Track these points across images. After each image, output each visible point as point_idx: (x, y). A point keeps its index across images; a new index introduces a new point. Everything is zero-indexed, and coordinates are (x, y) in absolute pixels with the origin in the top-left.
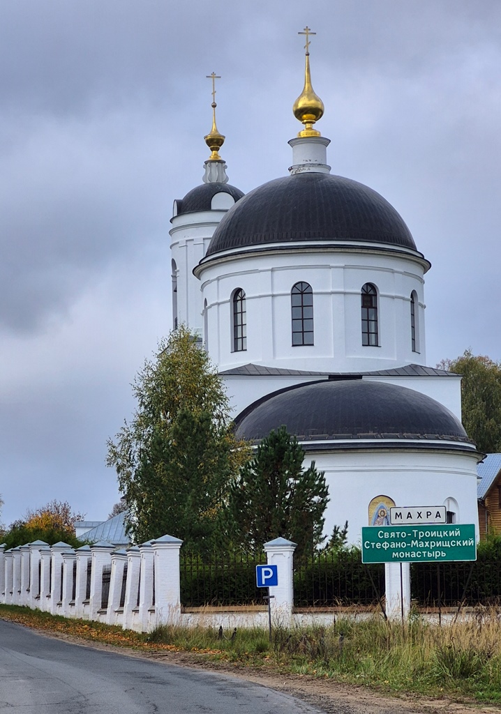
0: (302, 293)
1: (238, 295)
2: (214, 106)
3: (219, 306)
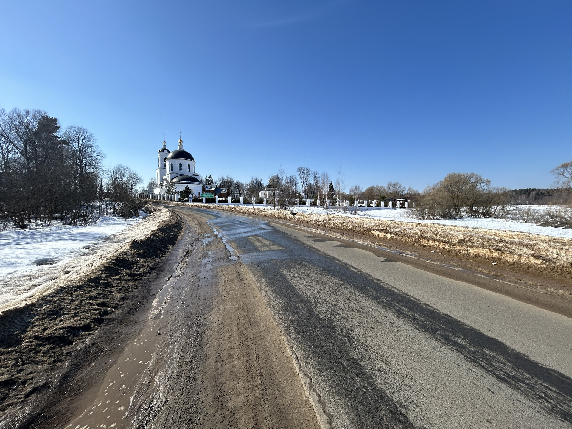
3: (169, 165)
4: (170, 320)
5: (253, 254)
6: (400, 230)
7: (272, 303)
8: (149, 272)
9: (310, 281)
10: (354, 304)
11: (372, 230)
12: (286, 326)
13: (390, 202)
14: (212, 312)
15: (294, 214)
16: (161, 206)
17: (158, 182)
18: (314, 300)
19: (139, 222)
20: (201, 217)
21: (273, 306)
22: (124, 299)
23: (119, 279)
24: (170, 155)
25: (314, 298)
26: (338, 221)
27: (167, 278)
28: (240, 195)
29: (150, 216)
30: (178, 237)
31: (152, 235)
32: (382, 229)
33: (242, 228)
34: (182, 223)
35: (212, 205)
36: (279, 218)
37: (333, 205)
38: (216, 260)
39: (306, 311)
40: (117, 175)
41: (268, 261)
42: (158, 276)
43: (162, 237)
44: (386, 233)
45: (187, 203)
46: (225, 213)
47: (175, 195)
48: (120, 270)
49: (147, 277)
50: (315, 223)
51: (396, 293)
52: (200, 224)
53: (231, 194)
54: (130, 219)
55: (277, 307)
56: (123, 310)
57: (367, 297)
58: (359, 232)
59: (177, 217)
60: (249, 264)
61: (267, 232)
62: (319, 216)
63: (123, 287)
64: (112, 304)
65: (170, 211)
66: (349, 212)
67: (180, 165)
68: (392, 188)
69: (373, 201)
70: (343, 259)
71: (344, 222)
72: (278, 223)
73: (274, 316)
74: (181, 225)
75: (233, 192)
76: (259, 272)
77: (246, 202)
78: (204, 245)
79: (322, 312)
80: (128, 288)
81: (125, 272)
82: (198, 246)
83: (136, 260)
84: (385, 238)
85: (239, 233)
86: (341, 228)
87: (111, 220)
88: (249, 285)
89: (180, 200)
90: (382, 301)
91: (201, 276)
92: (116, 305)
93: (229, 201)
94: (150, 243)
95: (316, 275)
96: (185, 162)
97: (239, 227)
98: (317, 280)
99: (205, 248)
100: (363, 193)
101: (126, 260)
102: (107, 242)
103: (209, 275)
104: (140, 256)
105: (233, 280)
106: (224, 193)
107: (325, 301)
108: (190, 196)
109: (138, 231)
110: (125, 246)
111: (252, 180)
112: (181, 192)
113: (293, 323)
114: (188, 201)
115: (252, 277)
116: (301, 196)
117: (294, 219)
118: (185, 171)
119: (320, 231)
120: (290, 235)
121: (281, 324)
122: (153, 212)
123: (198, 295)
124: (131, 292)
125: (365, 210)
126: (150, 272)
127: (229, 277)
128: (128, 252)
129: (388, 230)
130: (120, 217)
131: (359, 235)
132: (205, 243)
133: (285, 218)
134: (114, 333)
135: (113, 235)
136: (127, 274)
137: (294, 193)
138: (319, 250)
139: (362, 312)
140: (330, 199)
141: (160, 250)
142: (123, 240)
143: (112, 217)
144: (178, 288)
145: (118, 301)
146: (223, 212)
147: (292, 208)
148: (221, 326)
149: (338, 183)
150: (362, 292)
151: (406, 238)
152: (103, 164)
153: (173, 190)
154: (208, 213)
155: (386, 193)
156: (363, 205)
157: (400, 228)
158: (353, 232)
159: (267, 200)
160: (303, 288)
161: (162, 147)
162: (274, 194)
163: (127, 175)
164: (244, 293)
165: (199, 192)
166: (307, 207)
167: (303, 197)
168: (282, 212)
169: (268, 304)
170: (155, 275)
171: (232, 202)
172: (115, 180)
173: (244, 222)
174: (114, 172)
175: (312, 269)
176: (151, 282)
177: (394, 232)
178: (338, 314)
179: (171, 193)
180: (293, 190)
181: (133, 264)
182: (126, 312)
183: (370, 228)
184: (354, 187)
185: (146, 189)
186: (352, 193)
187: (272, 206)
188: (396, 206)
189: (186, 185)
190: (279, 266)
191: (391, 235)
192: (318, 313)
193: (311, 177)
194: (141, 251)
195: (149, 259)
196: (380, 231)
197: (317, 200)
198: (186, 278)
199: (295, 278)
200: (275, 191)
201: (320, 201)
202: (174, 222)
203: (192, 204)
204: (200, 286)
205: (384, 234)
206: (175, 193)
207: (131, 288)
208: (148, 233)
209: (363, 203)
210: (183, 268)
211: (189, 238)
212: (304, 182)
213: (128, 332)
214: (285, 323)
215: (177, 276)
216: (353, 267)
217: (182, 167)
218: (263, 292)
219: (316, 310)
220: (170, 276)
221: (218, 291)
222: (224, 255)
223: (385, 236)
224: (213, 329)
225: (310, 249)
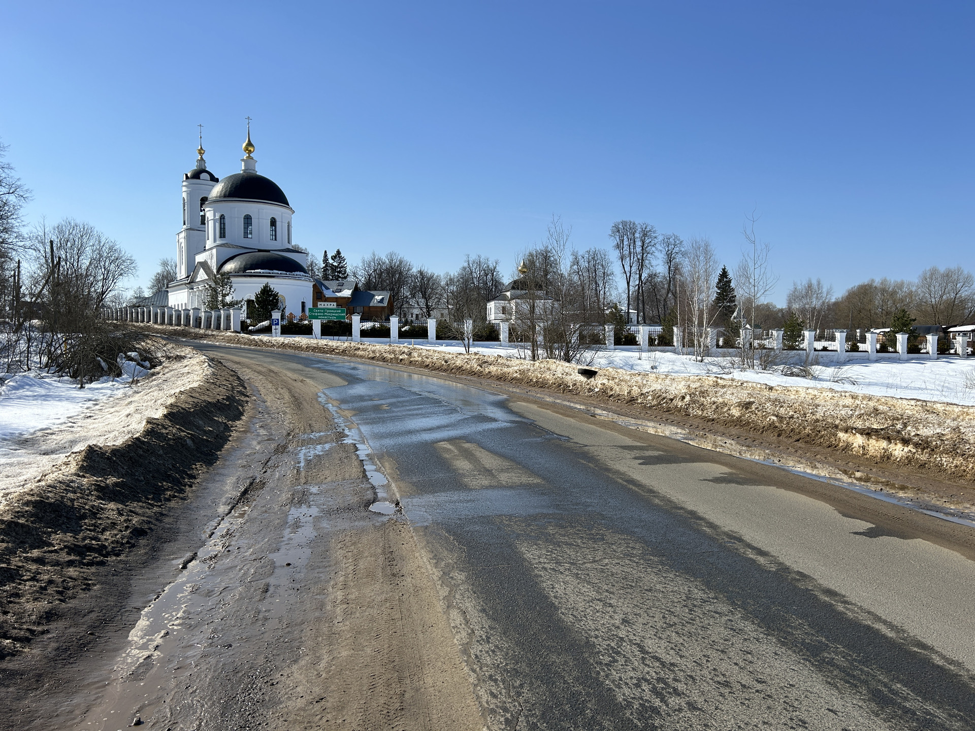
0: (248, 218)
3: (214, 220)
4: (173, 683)
5: (442, 497)
6: (938, 431)
7: (476, 649)
8: (128, 542)
9: (606, 587)
10: (736, 664)
11: (841, 430)
12: (507, 720)
13: (929, 337)
14: (295, 667)
15: (589, 374)
16: (186, 344)
17: (182, 273)
18: (608, 645)
19: (119, 393)
20: (302, 381)
21: (477, 656)
22: (49, 616)
23: (40, 561)
24: (217, 190)
25: (609, 639)
26: (732, 397)
27: (179, 562)
28: (428, 312)
29: (153, 374)
30: (226, 440)
31: (148, 433)
32: (875, 426)
33: (424, 415)
34: (243, 398)
35: (339, 343)
36: (542, 385)
37: (729, 344)
38: (329, 513)
39: (577, 679)
40: (62, 253)
41: (486, 520)
42: (154, 555)
43: (178, 439)
44: (889, 439)
45: (265, 338)
46: (377, 369)
47: (231, 311)
48: (45, 533)
49: (122, 557)
50: (655, 402)
51: (884, 637)
52: (297, 402)
53: (400, 308)
54: (94, 385)
55: (488, 660)
56: (45, 648)
57: (783, 644)
58: (797, 437)
59: (231, 379)
60: (426, 527)
61: (498, 429)
62: (668, 382)
63: (50, 582)
64: (15, 628)
65: (212, 360)
66: (781, 367)
67: (248, 220)
68: (936, 289)
69: (868, 331)
70: (727, 522)
71: (750, 403)
72: (535, 402)
73: (476, 686)
74: (241, 404)
75: (407, 302)
76: (451, 551)
77: (444, 334)
78: (302, 464)
79: (627, 684)
80: (64, 588)
81: (58, 539)
82: (284, 470)
83: (93, 506)
84: (887, 457)
85: (410, 432)
86: (738, 422)
87: (41, 386)
88: (417, 590)
89: (244, 328)
90: (831, 663)
91: (279, 558)
92: (28, 634)
93: (394, 332)
94: (140, 456)
95: (629, 570)
96: (262, 211)
97: (415, 412)
98: (629, 585)
99: (303, 474)
100: (836, 304)
101: (65, 505)
102: (23, 451)
103: (300, 556)
104: (105, 493)
105: (370, 575)
106: (381, 305)
107: (642, 650)
108: (276, 315)
109: (113, 419)
110: (67, 464)
111: (466, 265)
112: (249, 302)
113: (530, 710)
114: (267, 330)
115: (429, 567)
116: (621, 316)
117: (590, 390)
118: (262, 238)
119: (668, 431)
120: (569, 439)
121: (493, 711)
122: (161, 363)
123: (261, 616)
124: (70, 598)
125: (839, 364)
126: (133, 541)
127: (362, 565)
128: (72, 481)
129: (899, 432)
130: (66, 378)
131: (799, 444)
132: (306, 460)
133: (562, 387)
134: (15, 711)
135: (42, 430)
136: (65, 547)
137: (599, 308)
138: (651, 491)
139: (757, 691)
140: (715, 325)
141: (168, 478)
142: (67, 445)
143: (43, 378)
144: (209, 594)
145: (34, 623)
146: (373, 365)
147: (588, 355)
148: (317, 707)
149: (745, 274)
150: (769, 627)
151: (959, 461)
152: (23, 218)
153: (224, 296)
154: (325, 367)
155: (919, 305)
156: (831, 345)
157: (939, 425)
158: (779, 435)
159: (510, 330)
160: (581, 605)
161: (194, 167)
162: (533, 308)
163: (88, 250)
164: (398, 616)
165: (303, 303)
166: (641, 350)
167: (629, 321)
168: (553, 367)
169: (465, 651)
170: (146, 553)
171: (402, 335)
172: (54, 265)
173: (432, 395)
174: (52, 242)
175: (620, 550)
176: (133, 573)
177: (916, 439)
178: (676, 692)
179: (220, 307)
180: (597, 295)
181: (84, 517)
182: (51, 656)
183: (837, 422)
184: (802, 284)
185: (147, 293)
186: (796, 306)
187: (525, 348)
188: (952, 351)
189: (265, 281)
190: (518, 536)
191: (906, 449)
192: (612, 686)
193: (657, 254)
194: (112, 480)
195: (134, 505)
196: (868, 433)
197: (675, 329)
198: (236, 563)
199: (560, 576)
200: (534, 300)
201: (684, 331)
202: (219, 394)
203: (282, 339)
204: (271, 589)
205: (884, 444)
206: (232, 305)
207: (74, 587)
208: (138, 427)
209: (833, 339)
210: (229, 534)
211: (259, 443)
212: (634, 269)
213: (53, 711)
214: (506, 710)
215: (211, 558)
216: (753, 548)
217: (254, 226)
218: (455, 614)
219: (607, 676)
220: (189, 555)
221: (321, 606)
222: (356, 499)
223: (886, 450)
224: (292, 718)
225: (622, 485)
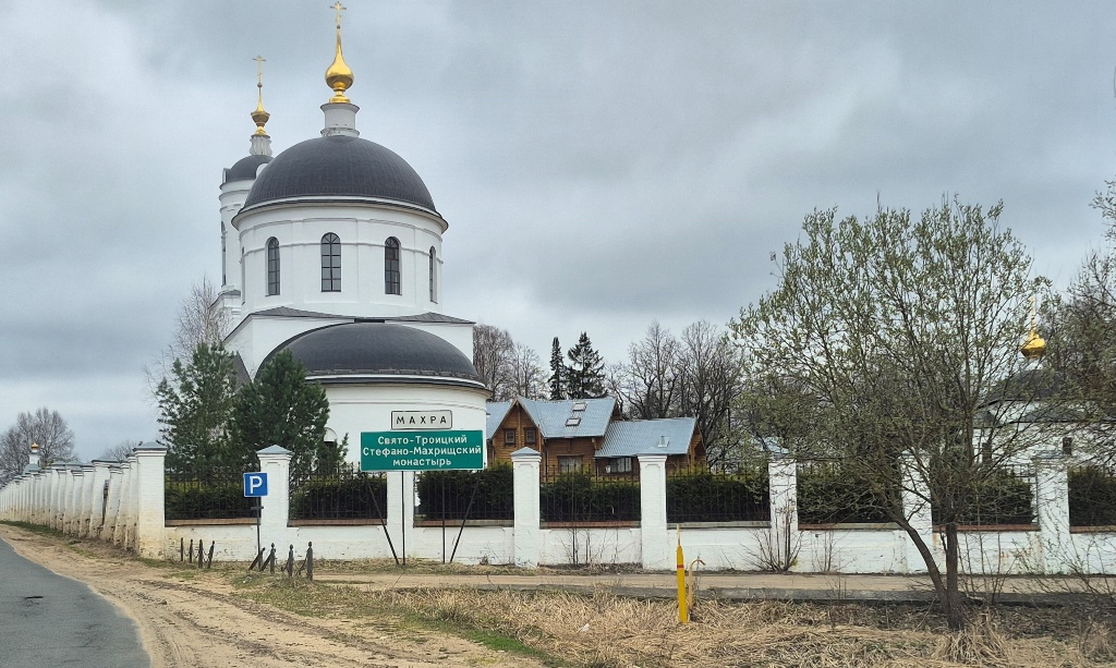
0: (331, 244)
1: (273, 244)
2: (260, 86)
3: (255, 254)
67: (331, 247)
118: (364, 290)
